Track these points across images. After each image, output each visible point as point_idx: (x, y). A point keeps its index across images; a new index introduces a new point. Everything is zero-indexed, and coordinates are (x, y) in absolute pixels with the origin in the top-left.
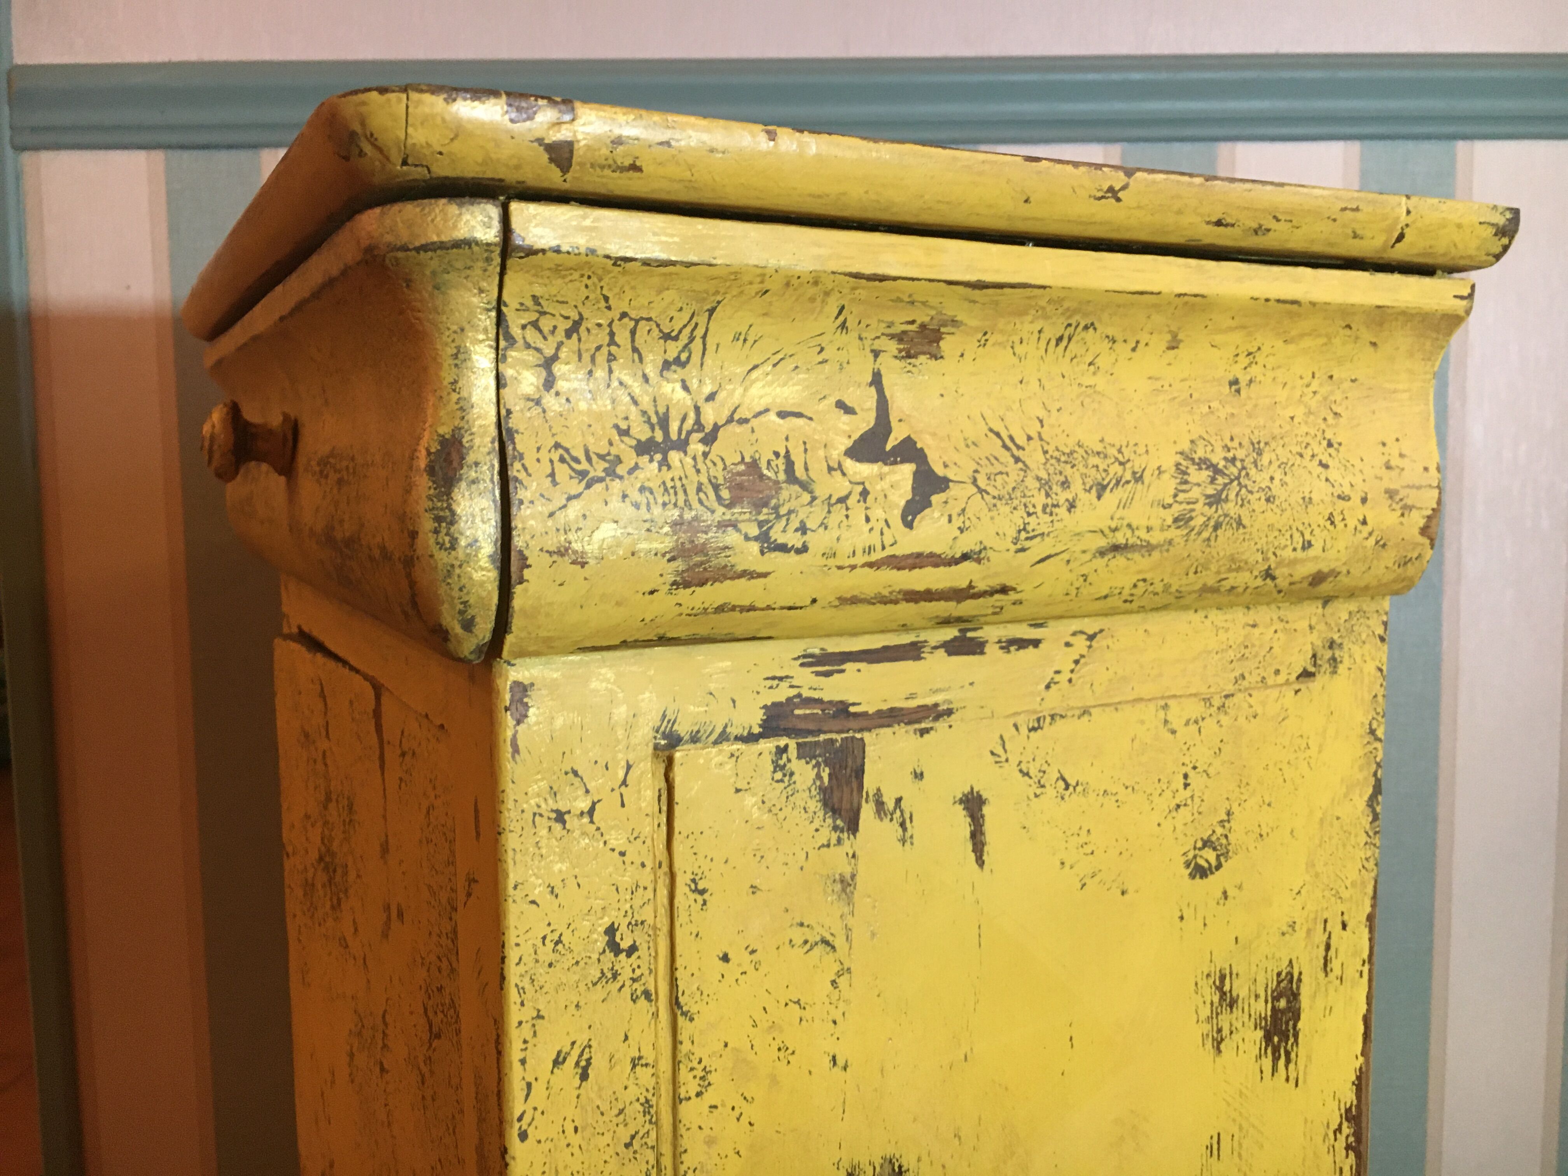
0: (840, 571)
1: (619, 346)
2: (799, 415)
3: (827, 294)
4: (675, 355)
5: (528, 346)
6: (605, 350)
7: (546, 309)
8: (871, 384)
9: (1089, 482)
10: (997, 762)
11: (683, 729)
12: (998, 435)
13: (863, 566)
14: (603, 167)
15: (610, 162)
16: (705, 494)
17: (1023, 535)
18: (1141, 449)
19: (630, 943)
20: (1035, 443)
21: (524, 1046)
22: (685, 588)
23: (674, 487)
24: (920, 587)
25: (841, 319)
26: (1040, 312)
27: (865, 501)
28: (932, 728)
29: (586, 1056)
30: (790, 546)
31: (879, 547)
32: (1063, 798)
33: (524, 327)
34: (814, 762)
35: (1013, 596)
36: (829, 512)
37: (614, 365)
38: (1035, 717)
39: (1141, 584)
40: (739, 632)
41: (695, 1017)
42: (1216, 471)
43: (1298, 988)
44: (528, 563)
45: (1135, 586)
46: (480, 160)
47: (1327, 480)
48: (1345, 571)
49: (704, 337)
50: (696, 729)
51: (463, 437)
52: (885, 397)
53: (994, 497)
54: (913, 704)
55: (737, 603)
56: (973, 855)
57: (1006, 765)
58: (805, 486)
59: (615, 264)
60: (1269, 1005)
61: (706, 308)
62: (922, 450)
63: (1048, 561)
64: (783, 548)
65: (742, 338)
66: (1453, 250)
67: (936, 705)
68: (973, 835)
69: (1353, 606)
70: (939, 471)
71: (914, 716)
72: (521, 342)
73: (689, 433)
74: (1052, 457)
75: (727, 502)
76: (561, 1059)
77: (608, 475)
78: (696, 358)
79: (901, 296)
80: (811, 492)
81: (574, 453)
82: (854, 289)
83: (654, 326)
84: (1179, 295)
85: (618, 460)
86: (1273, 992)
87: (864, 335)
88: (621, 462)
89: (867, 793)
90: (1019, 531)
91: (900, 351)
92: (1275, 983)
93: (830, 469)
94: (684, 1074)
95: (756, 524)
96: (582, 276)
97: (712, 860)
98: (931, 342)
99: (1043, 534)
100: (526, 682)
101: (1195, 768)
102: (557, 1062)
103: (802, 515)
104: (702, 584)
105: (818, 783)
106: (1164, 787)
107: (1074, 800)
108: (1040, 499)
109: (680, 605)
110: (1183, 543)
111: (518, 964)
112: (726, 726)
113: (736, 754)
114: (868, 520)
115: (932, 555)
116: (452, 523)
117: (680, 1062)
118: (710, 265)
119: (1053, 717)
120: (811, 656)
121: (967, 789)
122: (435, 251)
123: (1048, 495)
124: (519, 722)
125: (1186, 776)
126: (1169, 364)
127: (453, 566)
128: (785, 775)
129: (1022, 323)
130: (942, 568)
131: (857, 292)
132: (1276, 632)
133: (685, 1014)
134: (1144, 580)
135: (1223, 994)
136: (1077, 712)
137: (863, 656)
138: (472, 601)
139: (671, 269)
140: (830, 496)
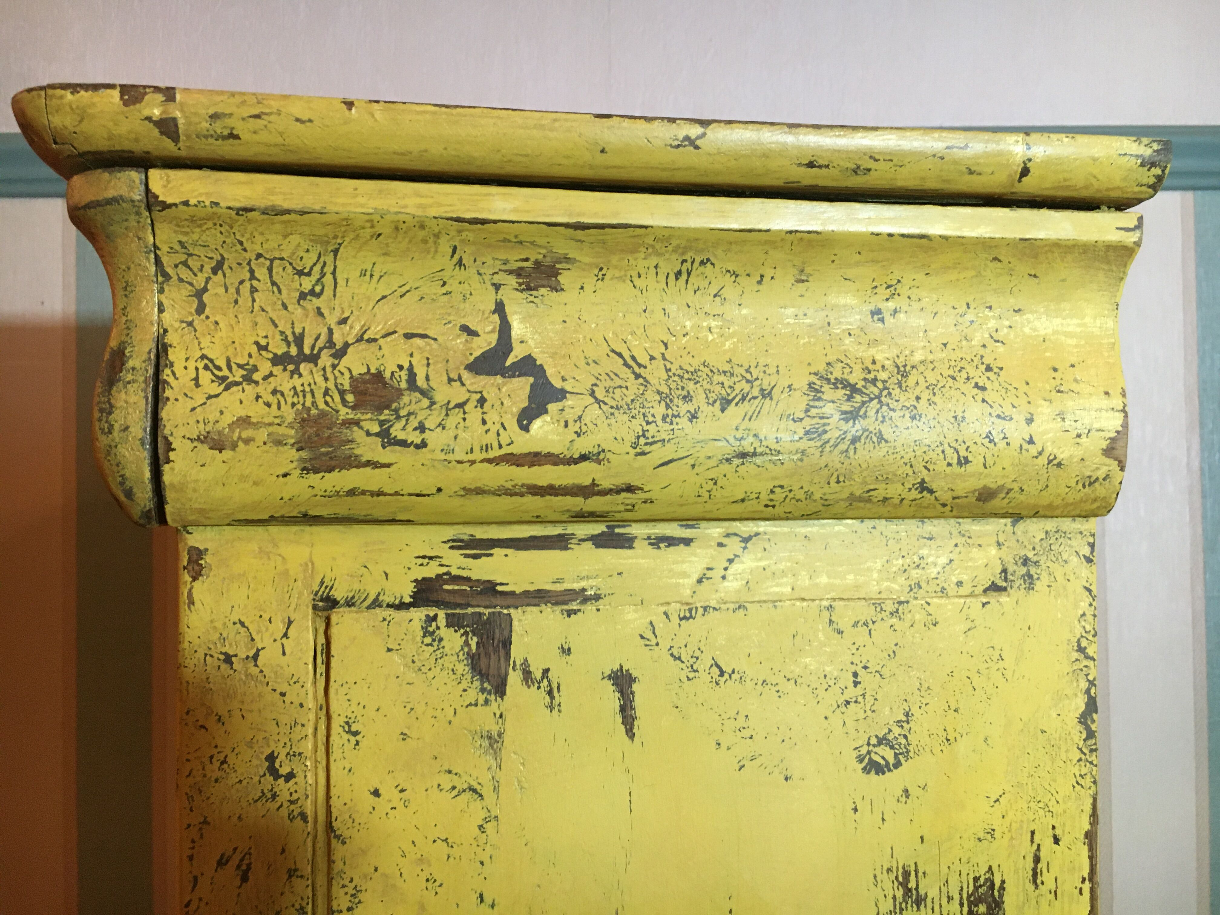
0: (459, 465)
1: (259, 280)
2: (424, 336)
3: (437, 236)
4: (310, 287)
5: (181, 280)
6: (247, 284)
7: (191, 251)
8: (494, 312)
9: (712, 396)
10: (646, 645)
11: (339, 594)
12: (620, 355)
13: (482, 461)
14: (206, 137)
15: (212, 133)
16: (331, 397)
17: (642, 441)
18: (772, 370)
19: (289, 770)
20: (660, 363)
21: (191, 846)
22: (315, 473)
23: (303, 391)
24: (543, 482)
25: (457, 257)
26: (650, 250)
27: (482, 407)
28: (579, 610)
29: (246, 862)
30: (409, 442)
31: (495, 445)
32: (717, 684)
33: (176, 266)
34: (462, 631)
35: (640, 495)
36: (447, 415)
37: (256, 295)
38: (687, 608)
39: (778, 490)
40: (378, 514)
41: (348, 841)
42: (854, 389)
43: (1001, 896)
44: (173, 447)
45: (772, 492)
46: (106, 136)
47: (984, 401)
48: (1017, 489)
49: (334, 273)
50: (351, 595)
51: (126, 348)
52: (508, 322)
53: (612, 407)
54: (559, 587)
55: (366, 489)
56: (623, 727)
57: (656, 648)
58: (424, 393)
59: (238, 214)
60: (965, 909)
61: (330, 249)
62: (541, 365)
63: (671, 465)
64: (403, 443)
65: (368, 273)
66: (1093, 181)
67: (584, 590)
68: (623, 709)
69: (1050, 525)
70: (557, 383)
71: (561, 598)
72: (175, 278)
73: (321, 350)
74: (674, 374)
75: (351, 404)
76: (224, 861)
77: (244, 380)
78: (328, 292)
79: (508, 237)
80: (430, 398)
81: (217, 363)
82: (459, 232)
83: (288, 265)
84: (791, 232)
85: (255, 369)
86: (969, 896)
87: (482, 271)
88: (257, 370)
89: (514, 662)
90: (638, 437)
91: (520, 284)
92: (971, 888)
93: (450, 380)
94: (336, 891)
95: (377, 422)
96: (215, 224)
97: (364, 707)
98: (549, 277)
99: (664, 440)
100: (201, 548)
101: (865, 668)
102: (222, 863)
103: (420, 418)
104: (330, 470)
105: (466, 650)
106: (831, 683)
107: (729, 687)
108: (660, 410)
109: (313, 487)
110: (818, 454)
111: (187, 776)
112: (379, 594)
113: (388, 619)
114: (484, 422)
115: (549, 455)
116: (110, 413)
117: (332, 878)
118: (321, 213)
119: (705, 609)
120: (461, 541)
121: (616, 667)
122: (95, 208)
123: (668, 407)
124: (195, 579)
125: (855, 675)
126: (802, 296)
127: (110, 446)
128: (434, 640)
129: (636, 259)
130: (561, 467)
131: (464, 234)
132: (956, 545)
133: (338, 837)
134: (782, 487)
135: (908, 891)
136: (732, 606)
137: (511, 543)
138: (127, 475)
139: (286, 217)
140: (449, 402)
